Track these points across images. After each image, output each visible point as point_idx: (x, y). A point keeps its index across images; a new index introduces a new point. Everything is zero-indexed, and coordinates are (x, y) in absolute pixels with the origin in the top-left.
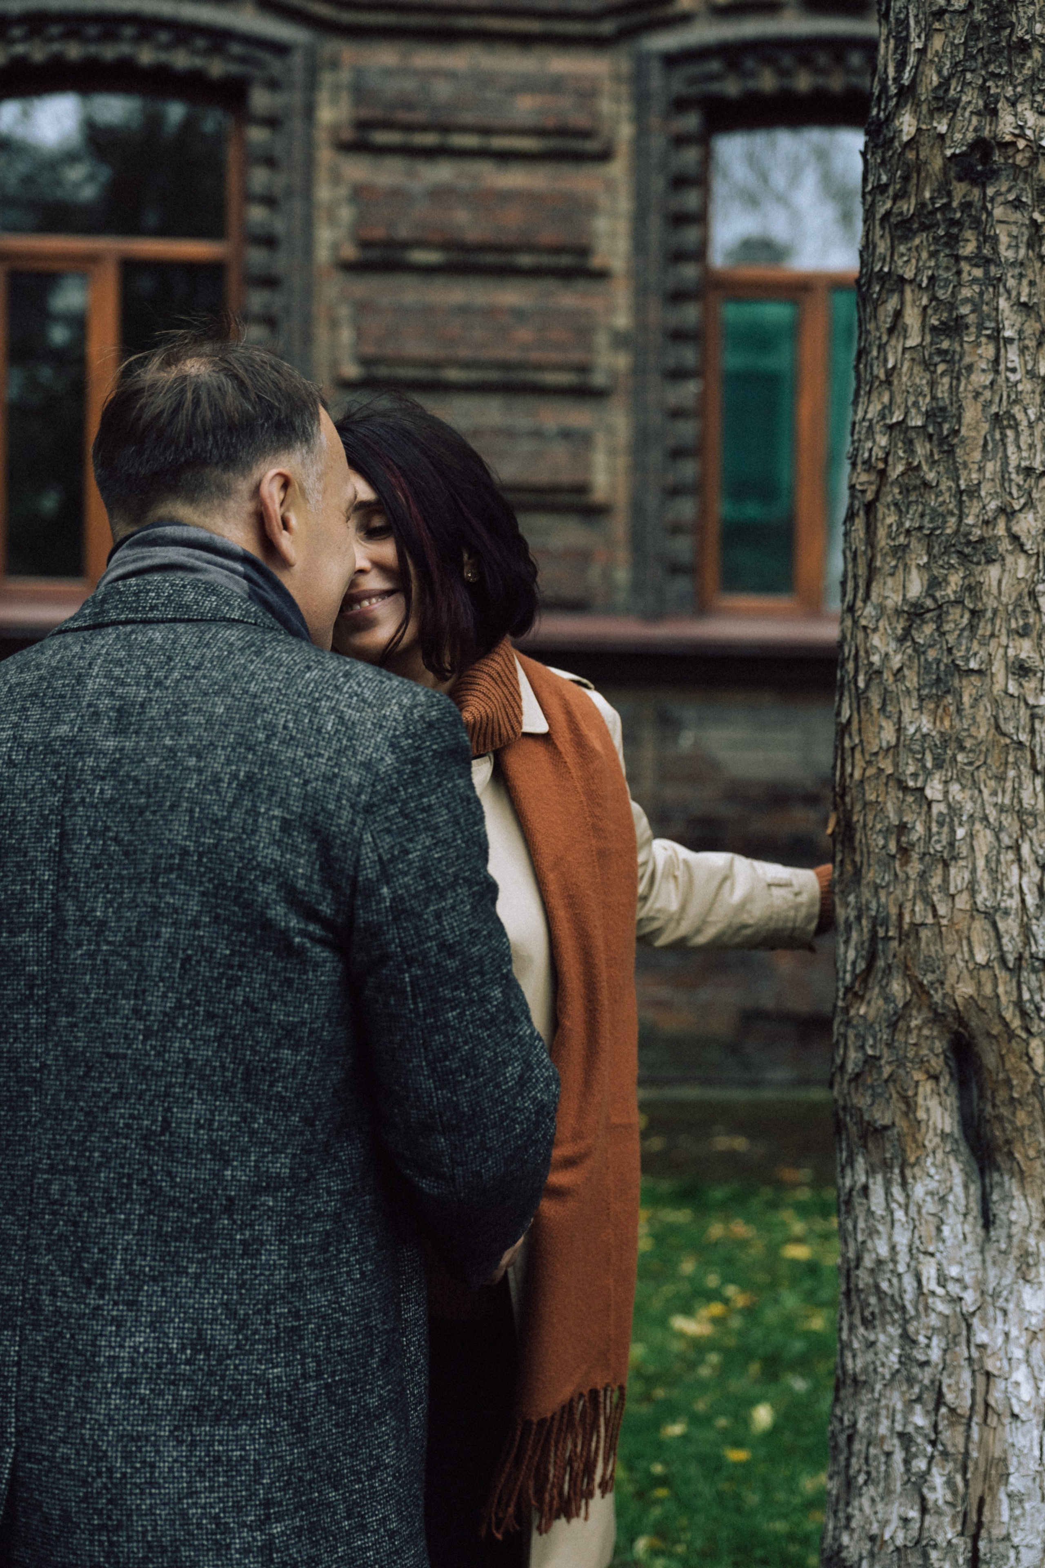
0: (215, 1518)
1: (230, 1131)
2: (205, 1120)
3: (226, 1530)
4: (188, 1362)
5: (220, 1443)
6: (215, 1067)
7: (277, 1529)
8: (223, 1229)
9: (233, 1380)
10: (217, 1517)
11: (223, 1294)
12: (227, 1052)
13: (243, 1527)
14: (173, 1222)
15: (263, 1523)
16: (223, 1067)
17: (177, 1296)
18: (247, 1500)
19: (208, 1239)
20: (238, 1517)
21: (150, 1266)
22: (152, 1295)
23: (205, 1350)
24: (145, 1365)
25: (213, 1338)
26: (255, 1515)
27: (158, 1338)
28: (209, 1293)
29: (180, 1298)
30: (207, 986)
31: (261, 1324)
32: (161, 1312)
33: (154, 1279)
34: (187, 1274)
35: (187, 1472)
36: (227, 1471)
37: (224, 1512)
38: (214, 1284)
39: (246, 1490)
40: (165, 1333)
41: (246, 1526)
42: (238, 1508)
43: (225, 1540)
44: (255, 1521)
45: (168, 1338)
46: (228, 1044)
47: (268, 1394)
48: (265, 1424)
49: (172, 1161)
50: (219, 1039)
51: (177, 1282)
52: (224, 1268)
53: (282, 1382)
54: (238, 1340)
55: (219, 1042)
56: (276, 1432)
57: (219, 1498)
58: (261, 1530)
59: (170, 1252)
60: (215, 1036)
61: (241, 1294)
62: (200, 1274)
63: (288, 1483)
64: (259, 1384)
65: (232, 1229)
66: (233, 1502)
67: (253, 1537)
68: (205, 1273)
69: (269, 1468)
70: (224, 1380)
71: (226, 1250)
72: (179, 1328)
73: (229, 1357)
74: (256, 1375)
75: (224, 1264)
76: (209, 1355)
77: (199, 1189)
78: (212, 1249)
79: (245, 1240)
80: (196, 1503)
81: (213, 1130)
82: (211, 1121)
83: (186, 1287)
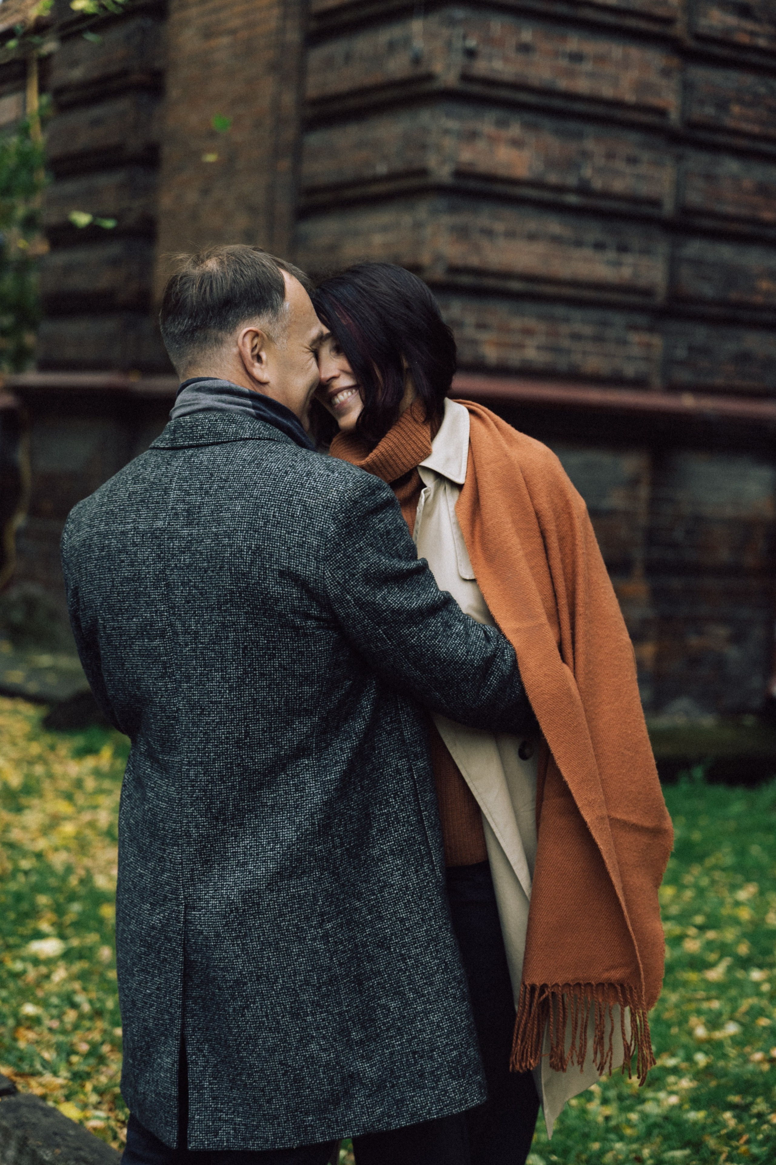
0: (296, 925)
1: (281, 731)
2: (267, 728)
3: (303, 930)
4: (271, 850)
5: (293, 887)
6: (269, 700)
7: (329, 926)
8: (282, 780)
9: (297, 856)
10: (297, 925)
11: (287, 814)
12: (274, 692)
13: (311, 928)
14: (256, 782)
15: (321, 924)
16: (273, 700)
17: (263, 818)
18: (311, 914)
19: (275, 786)
20: (308, 923)
21: (247, 805)
22: (250, 819)
23: (280, 843)
24: (251, 855)
25: (283, 836)
26: (317, 921)
27: (256, 840)
28: (280, 814)
29: (265, 818)
30: (258, 660)
31: (309, 825)
32: (256, 827)
33: (250, 811)
34: (267, 806)
35: (277, 905)
36: (299, 901)
37: (300, 922)
38: (282, 809)
39: (310, 909)
40: (259, 837)
41: (313, 927)
42: (307, 918)
43: (302, 935)
44: (317, 924)
45: (261, 839)
46: (274, 688)
47: (315, 860)
48: (316, 874)
49: (252, 752)
50: (269, 686)
51: (262, 811)
52: (286, 800)
53: (323, 852)
54: (297, 835)
55: (269, 688)
56: (322, 878)
57: (296, 915)
58: (321, 928)
59: (256, 796)
60: (266, 685)
61: (297, 811)
62: (274, 805)
63: (332, 902)
64: (310, 855)
65: (287, 779)
66: (304, 916)
67: (317, 932)
68: (277, 804)
69: (321, 897)
70: (292, 857)
71: (286, 790)
72: (266, 833)
73: (294, 845)
74: (309, 851)
75: (286, 797)
76: (282, 845)
77: (268, 763)
78: (278, 791)
79: (295, 784)
80: (285, 920)
81: (272, 732)
82: (270, 728)
83: (268, 812)
